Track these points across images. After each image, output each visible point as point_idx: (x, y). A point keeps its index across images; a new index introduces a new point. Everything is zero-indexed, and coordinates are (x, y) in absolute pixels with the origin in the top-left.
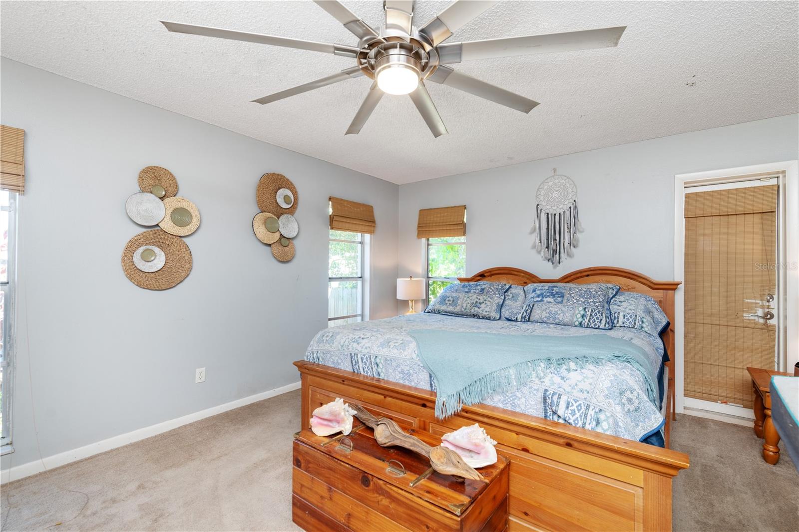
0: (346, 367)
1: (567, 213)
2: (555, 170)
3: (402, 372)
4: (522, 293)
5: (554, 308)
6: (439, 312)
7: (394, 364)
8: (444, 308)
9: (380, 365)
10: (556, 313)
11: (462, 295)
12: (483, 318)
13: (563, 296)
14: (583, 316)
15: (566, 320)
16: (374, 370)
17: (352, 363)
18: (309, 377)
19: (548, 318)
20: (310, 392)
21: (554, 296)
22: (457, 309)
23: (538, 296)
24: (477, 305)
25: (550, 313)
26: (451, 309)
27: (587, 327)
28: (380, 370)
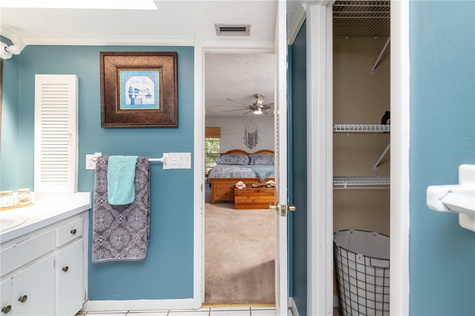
0: (229, 177)
1: (255, 133)
2: (251, 120)
3: (248, 175)
4: (248, 157)
5: (261, 161)
6: (225, 164)
7: (246, 173)
8: (226, 163)
9: (241, 174)
10: (261, 162)
11: (232, 158)
12: (240, 165)
13: (262, 157)
14: (267, 162)
15: (264, 164)
16: (239, 176)
17: (231, 175)
18: (215, 182)
19: (259, 163)
20: (215, 186)
21: (260, 157)
22: (231, 163)
23: (255, 158)
24: (238, 161)
25: (260, 162)
26: (229, 163)
27: (269, 165)
28: (241, 176)
